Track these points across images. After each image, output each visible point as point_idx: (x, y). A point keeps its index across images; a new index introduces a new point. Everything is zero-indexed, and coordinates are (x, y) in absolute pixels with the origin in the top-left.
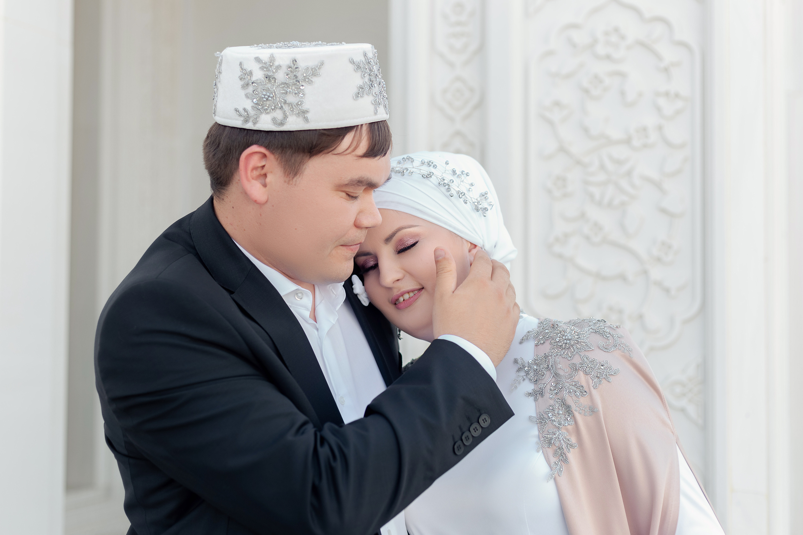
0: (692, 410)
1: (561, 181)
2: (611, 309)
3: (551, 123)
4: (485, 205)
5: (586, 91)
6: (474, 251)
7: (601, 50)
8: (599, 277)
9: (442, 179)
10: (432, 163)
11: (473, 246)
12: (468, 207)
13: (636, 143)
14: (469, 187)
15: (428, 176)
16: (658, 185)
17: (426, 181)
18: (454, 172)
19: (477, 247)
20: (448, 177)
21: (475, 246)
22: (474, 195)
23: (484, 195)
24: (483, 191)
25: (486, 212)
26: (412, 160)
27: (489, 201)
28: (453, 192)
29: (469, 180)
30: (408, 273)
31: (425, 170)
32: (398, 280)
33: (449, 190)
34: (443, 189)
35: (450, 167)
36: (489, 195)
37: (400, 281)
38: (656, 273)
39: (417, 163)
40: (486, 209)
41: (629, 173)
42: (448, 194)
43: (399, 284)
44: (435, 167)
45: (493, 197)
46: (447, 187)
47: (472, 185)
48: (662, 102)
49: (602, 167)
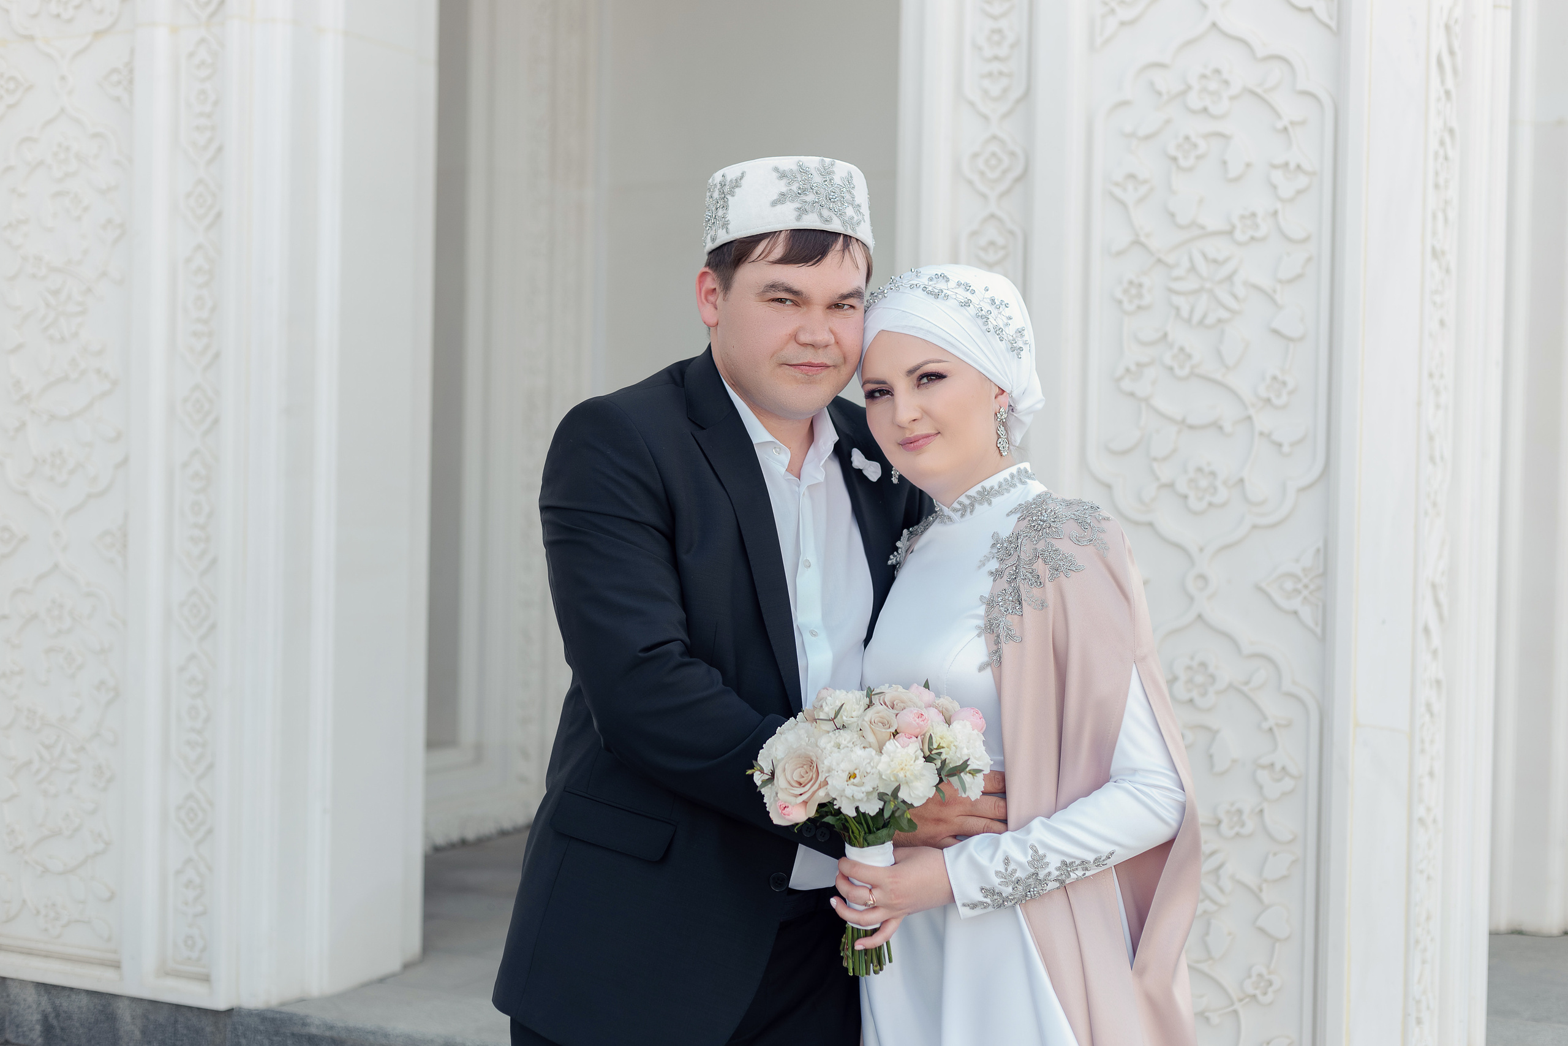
0: (1306, 613)
1: (1135, 287)
2: (1199, 470)
3: (1122, 204)
4: (1020, 344)
5: (1174, 159)
6: (1001, 398)
7: (1194, 100)
8: (1184, 425)
9: (980, 310)
10: (970, 286)
11: (1000, 391)
12: (1003, 346)
13: (1239, 235)
14: (1006, 321)
15: (966, 304)
16: (1269, 297)
17: (962, 310)
18: (993, 301)
19: (1005, 394)
20: (987, 307)
21: (1003, 391)
22: (1010, 331)
23: (1020, 332)
24: (1019, 327)
25: (1021, 353)
26: (948, 280)
27: (1025, 339)
28: (991, 326)
29: (1007, 312)
30: (926, 413)
31: (962, 295)
32: (914, 420)
33: (986, 323)
34: (980, 322)
35: (988, 295)
36: (1025, 333)
37: (916, 421)
38: (1263, 421)
39: (952, 284)
40: (1021, 349)
41: (1230, 278)
42: (984, 328)
43: (915, 425)
44: (973, 292)
45: (1029, 335)
46: (985, 320)
47: (1010, 318)
48: (1277, 176)
49: (1193, 269)
